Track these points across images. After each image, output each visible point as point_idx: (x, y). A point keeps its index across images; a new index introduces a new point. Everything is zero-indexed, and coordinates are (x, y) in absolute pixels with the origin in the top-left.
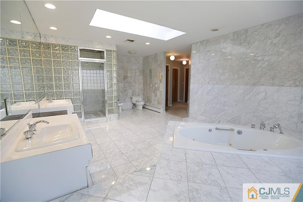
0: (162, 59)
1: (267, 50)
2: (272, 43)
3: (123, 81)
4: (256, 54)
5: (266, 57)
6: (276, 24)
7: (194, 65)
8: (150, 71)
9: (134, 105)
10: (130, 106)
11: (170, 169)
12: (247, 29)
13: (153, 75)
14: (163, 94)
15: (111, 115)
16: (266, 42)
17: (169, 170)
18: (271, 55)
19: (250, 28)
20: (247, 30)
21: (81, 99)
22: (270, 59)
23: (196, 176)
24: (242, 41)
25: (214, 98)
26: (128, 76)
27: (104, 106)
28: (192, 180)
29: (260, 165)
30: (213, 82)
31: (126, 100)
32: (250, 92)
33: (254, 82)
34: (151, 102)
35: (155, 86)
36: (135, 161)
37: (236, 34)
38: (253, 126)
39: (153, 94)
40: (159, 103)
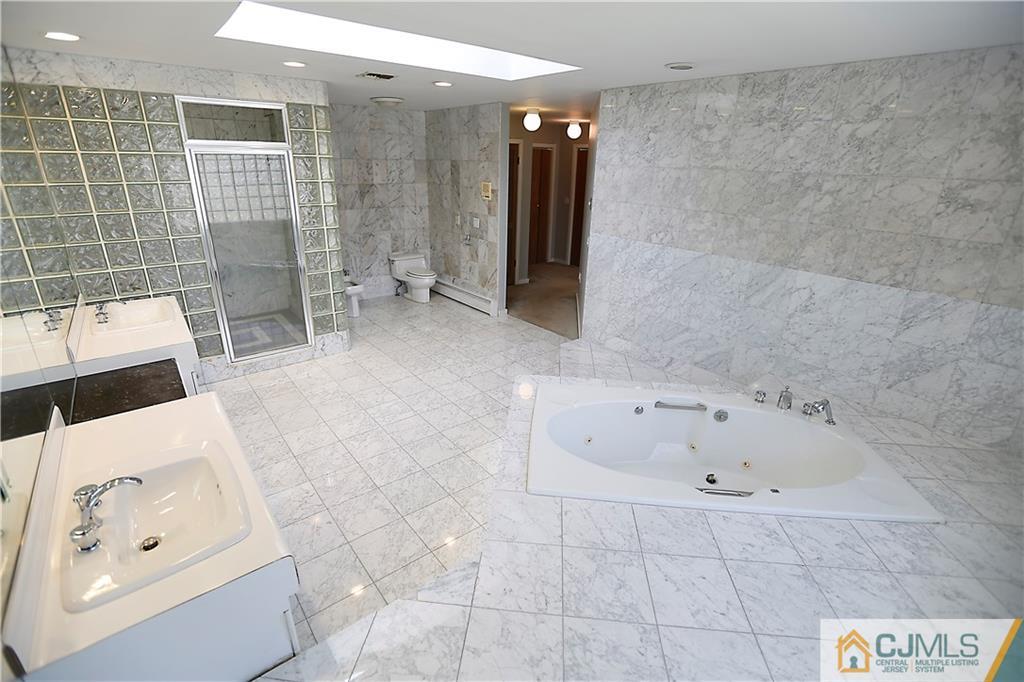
0: (497, 130)
1: (835, 157)
2: (852, 135)
3: (358, 203)
4: (801, 164)
5: (828, 181)
6: (876, 74)
7: (605, 168)
8: (455, 167)
9: (402, 283)
10: (387, 287)
11: (517, 574)
12: (786, 73)
13: (464, 182)
14: (498, 252)
15: (325, 336)
16: (836, 130)
17: (516, 577)
18: (843, 176)
19: (795, 69)
20: (786, 76)
21: (209, 265)
22: (839, 191)
23: (585, 594)
24: (765, 114)
25: (661, 288)
26: (375, 182)
27: (296, 294)
28: (573, 608)
29: (753, 546)
30: (661, 235)
31: (374, 269)
32: (766, 285)
33: (783, 255)
34: (459, 277)
35: (472, 224)
36: (415, 514)
37: (748, 81)
38: (761, 397)
39: (465, 251)
40: (484, 282)
